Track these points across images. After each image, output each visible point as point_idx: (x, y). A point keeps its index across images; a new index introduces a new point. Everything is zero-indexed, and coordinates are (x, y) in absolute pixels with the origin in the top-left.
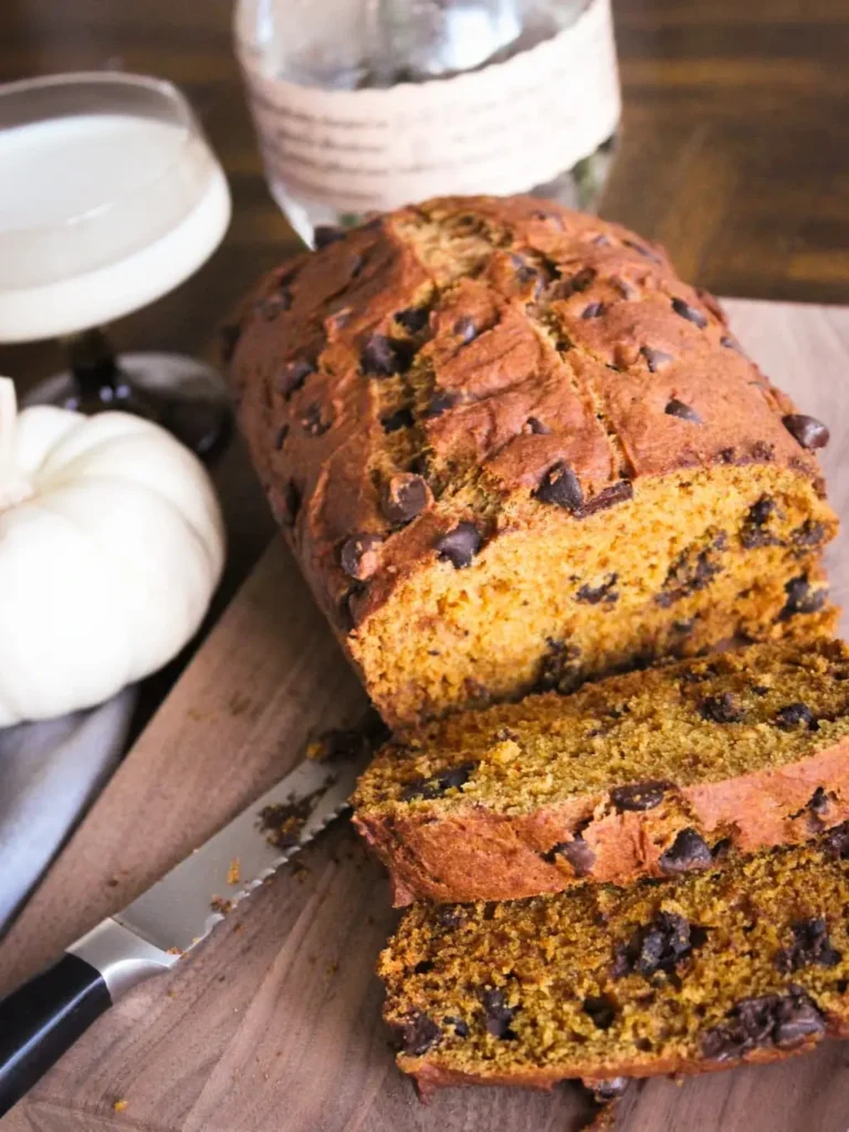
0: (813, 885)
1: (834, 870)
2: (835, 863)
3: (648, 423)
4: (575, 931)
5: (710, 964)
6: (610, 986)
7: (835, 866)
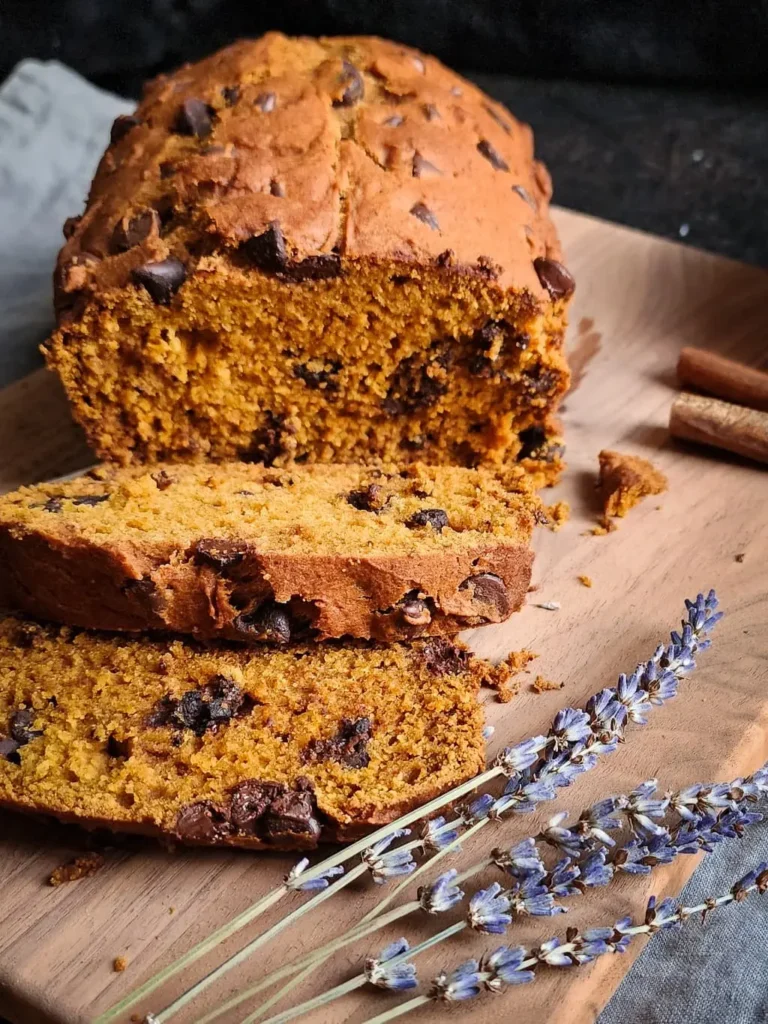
0: (383, 687)
1: (413, 679)
2: (417, 672)
3: (381, 213)
4: (133, 674)
5: (238, 735)
6: (133, 732)
7: (416, 675)
